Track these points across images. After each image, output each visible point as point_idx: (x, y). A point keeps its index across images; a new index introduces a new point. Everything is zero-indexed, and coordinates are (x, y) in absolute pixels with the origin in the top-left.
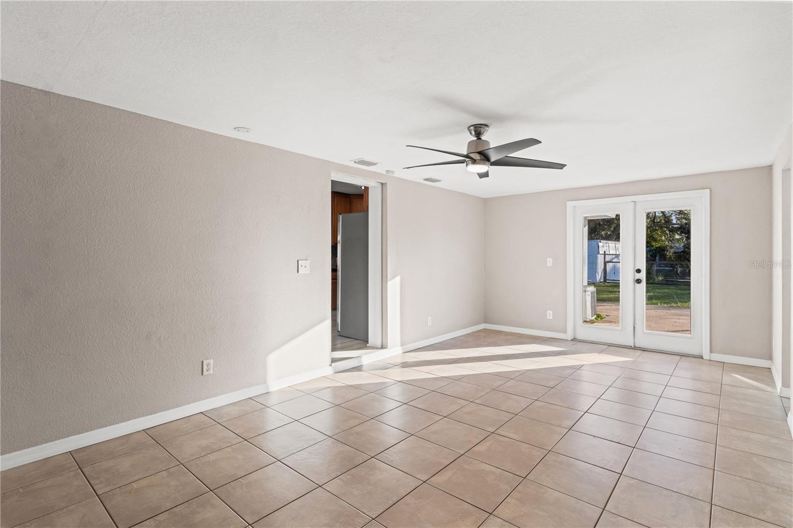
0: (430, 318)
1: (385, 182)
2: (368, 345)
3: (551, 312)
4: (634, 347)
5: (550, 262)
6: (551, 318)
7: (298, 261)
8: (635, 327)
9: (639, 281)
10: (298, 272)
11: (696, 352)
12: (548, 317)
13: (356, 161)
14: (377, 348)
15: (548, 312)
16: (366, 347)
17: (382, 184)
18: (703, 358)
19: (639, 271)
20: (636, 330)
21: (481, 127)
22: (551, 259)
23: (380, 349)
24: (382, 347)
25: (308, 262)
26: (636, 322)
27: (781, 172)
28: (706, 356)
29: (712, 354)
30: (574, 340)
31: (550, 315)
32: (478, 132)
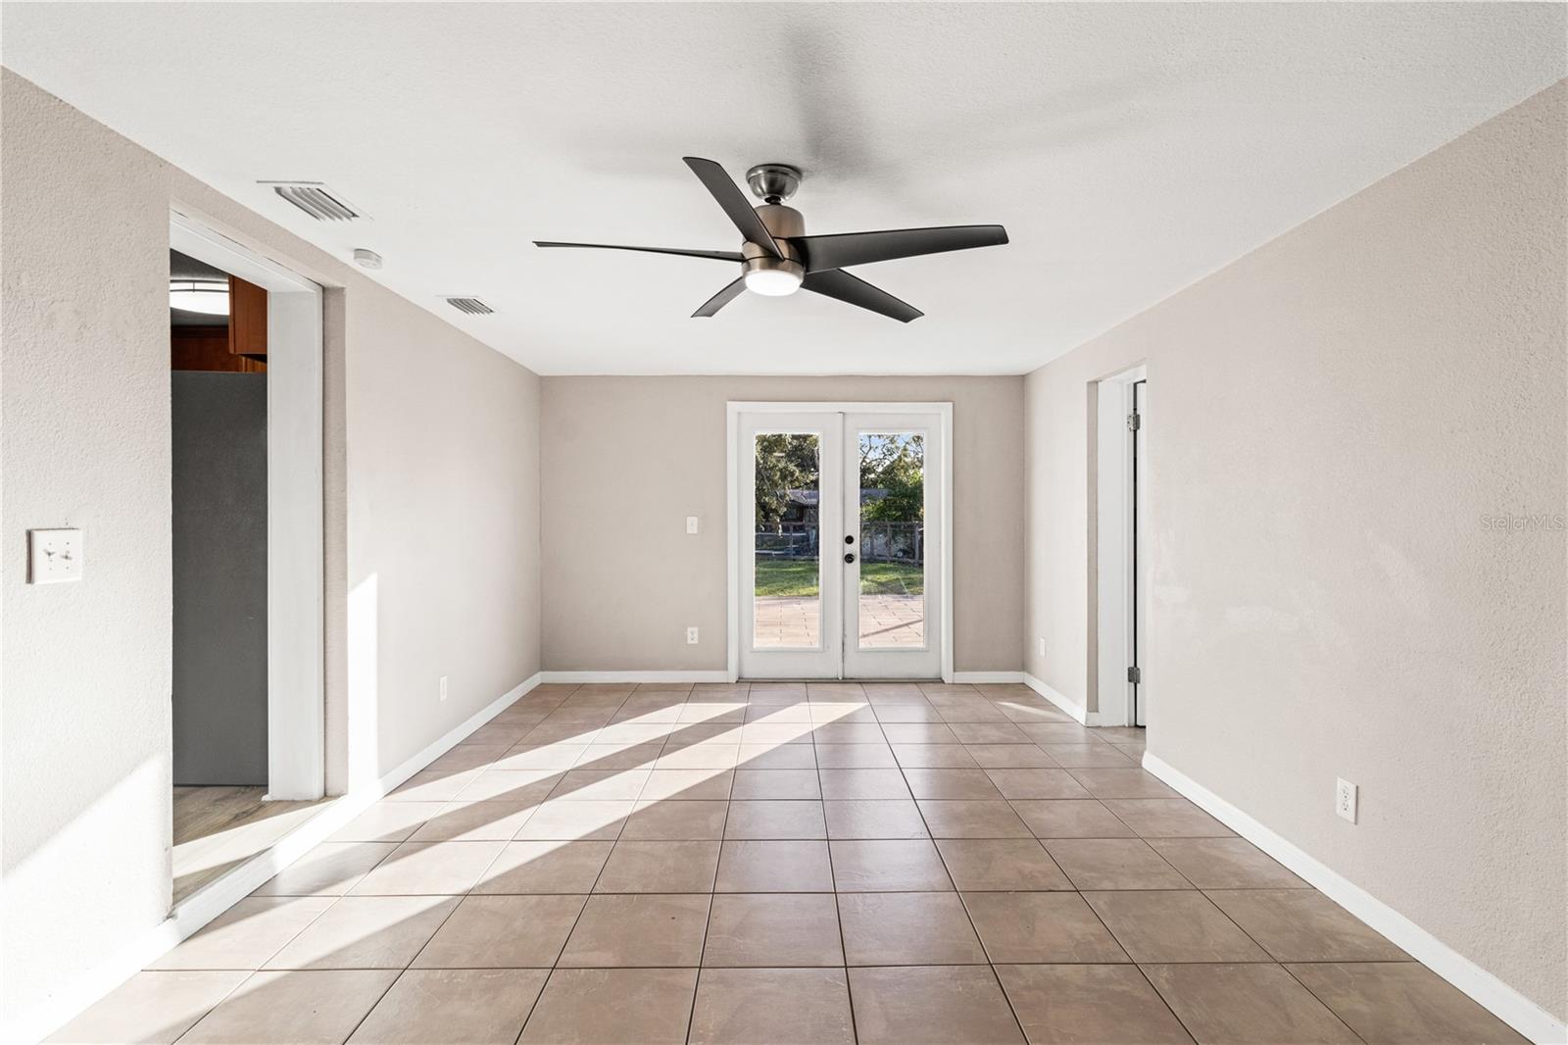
0: (444, 680)
1: (339, 284)
2: (265, 798)
3: (696, 629)
4: (843, 679)
5: (692, 525)
6: (696, 642)
7: (29, 534)
8: (846, 642)
9: (849, 558)
10: (30, 578)
11: (930, 674)
12: (690, 642)
13: (287, 188)
14: (309, 802)
15: (690, 629)
16: (262, 806)
17: (324, 289)
18: (943, 682)
19: (849, 540)
20: (845, 648)
21: (786, 174)
22: (696, 519)
23: (319, 801)
24: (326, 796)
25: (79, 536)
26: (846, 632)
27: (1085, 385)
28: (948, 676)
29: (956, 673)
30: (740, 680)
31: (693, 635)
32: (777, 186)
